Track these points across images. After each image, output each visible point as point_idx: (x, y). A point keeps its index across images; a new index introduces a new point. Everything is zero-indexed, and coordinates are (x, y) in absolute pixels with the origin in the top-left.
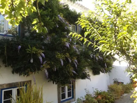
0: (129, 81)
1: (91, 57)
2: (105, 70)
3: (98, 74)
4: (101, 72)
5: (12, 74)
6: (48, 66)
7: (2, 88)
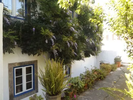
0: (114, 62)
1: (86, 41)
2: (95, 53)
3: (88, 57)
4: (91, 55)
5: (22, 54)
6: (57, 48)
7: (14, 66)
